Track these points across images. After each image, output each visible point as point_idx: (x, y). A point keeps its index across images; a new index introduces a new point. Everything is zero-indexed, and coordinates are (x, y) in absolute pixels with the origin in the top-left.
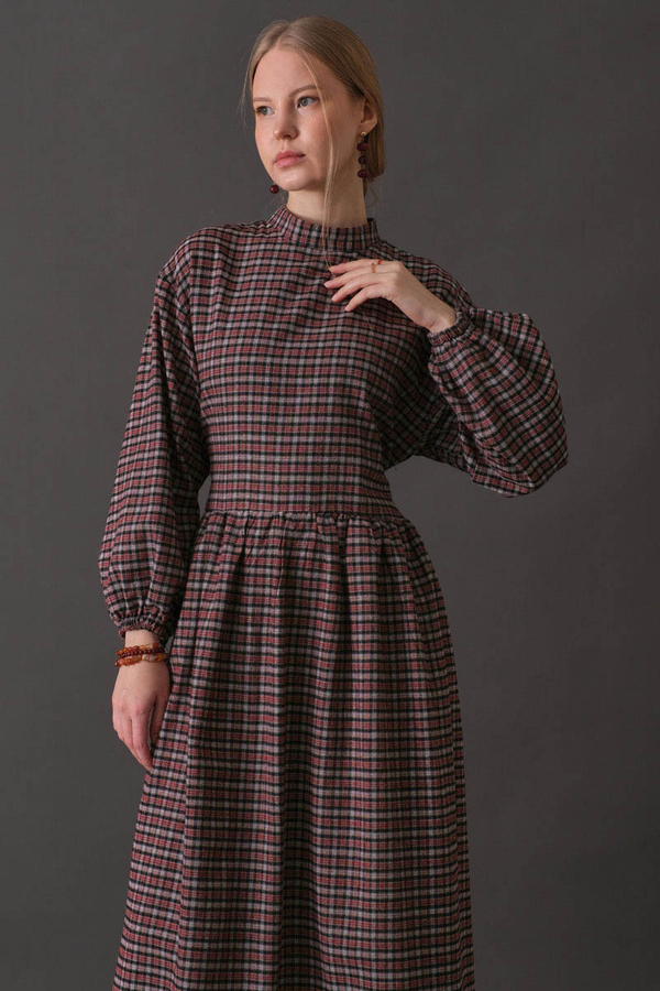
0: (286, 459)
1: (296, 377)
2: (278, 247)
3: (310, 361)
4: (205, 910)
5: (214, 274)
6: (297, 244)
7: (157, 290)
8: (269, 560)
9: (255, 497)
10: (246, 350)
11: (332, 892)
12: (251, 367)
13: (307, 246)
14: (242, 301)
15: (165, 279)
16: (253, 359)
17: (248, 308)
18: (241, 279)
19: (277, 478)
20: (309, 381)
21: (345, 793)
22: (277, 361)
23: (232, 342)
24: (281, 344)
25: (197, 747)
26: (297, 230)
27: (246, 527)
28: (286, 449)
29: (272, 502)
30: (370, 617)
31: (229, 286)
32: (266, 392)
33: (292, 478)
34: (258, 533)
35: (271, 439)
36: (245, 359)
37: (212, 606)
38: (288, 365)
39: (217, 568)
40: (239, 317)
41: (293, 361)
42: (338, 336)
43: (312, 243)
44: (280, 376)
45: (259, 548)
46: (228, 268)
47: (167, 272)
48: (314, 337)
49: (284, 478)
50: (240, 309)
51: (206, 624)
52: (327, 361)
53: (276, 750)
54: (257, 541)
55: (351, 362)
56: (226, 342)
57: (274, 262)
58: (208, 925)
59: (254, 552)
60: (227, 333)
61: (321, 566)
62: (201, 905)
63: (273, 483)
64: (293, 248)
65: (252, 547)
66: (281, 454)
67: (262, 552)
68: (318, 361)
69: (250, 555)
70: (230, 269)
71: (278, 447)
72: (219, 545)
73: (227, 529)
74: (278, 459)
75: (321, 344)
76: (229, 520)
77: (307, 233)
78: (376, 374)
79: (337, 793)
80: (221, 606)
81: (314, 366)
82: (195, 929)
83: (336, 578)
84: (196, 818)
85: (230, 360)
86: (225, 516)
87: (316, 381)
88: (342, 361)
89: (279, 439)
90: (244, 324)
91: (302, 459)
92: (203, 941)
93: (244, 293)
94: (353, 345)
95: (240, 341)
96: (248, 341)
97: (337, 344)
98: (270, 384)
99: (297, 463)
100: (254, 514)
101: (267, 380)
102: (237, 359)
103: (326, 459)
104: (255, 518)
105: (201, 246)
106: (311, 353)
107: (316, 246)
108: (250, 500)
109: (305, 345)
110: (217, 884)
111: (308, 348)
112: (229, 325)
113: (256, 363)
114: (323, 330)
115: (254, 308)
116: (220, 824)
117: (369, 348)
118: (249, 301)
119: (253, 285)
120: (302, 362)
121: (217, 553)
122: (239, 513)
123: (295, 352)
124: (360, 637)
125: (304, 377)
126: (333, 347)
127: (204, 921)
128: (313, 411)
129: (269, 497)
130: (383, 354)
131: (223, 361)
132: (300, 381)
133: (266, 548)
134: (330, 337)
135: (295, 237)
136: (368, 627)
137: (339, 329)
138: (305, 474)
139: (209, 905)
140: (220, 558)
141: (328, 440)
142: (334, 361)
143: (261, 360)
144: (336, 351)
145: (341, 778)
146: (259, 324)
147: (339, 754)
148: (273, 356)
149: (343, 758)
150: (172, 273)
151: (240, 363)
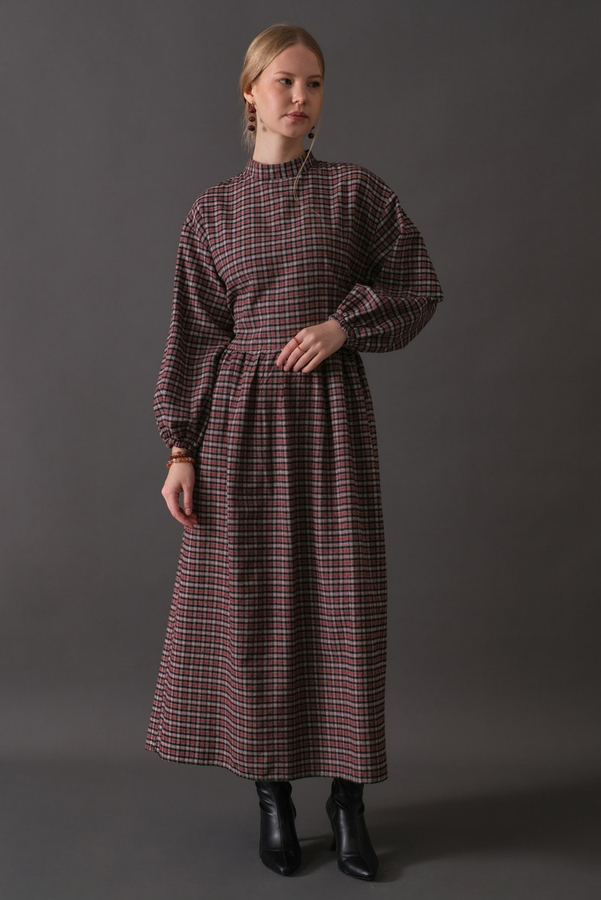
0: (282, 315)
1: (283, 263)
2: (252, 185)
3: (289, 252)
4: (244, 599)
5: (216, 214)
6: (263, 180)
7: (183, 233)
8: (275, 379)
9: (265, 341)
10: (248, 252)
11: (331, 582)
12: (253, 262)
13: (269, 179)
14: (238, 224)
15: (187, 225)
16: (253, 257)
17: (243, 227)
18: (235, 212)
19: (278, 328)
20: (290, 264)
21: (334, 520)
22: (268, 255)
23: (238, 249)
24: (269, 244)
25: (234, 500)
26: (260, 171)
27: (259, 359)
28: (282, 309)
29: (276, 343)
30: (341, 409)
31: (229, 217)
32: (266, 275)
33: (288, 327)
34: (267, 363)
35: (272, 304)
36: (248, 258)
37: (236, 411)
38: (276, 257)
39: (239, 387)
40: (239, 234)
41: (279, 253)
42: (303, 232)
43: (272, 176)
44: (272, 264)
45: (268, 372)
46: (225, 208)
47: (188, 220)
48: (289, 236)
49: (283, 328)
50: (239, 229)
51: (233, 422)
52: (299, 250)
53: (288, 497)
54: (267, 368)
55: (315, 247)
56: (234, 251)
57: (252, 196)
58: (246, 608)
59: (266, 374)
60: (234, 245)
61: (311, 380)
62: (241, 596)
63: (275, 331)
64: (261, 183)
65: (264, 372)
66: (279, 313)
67: (270, 374)
68: (294, 251)
69: (263, 377)
70: (226, 208)
71: (277, 308)
72: (241, 373)
73: (246, 362)
74: (277, 316)
75: (293, 240)
76: (247, 357)
77: (266, 171)
78: (332, 252)
79: (330, 520)
80: (243, 410)
81: (292, 254)
82: (238, 611)
83: (322, 387)
84: (234, 544)
85: (239, 261)
86: (245, 354)
87: (295, 263)
88: (309, 248)
89: (277, 303)
90: (243, 238)
91: (292, 314)
92: (244, 617)
93: (239, 219)
94: (314, 236)
95: (243, 248)
96: (248, 247)
97: (304, 237)
98: (267, 270)
99: (290, 317)
100: (265, 352)
101: (265, 268)
102: (244, 259)
103: (308, 312)
104: (265, 354)
105: (206, 200)
106: (288, 246)
107: (275, 178)
108: (262, 344)
109: (283, 241)
110: (251, 583)
111: (286, 243)
112: (234, 240)
113: (256, 259)
114: (293, 230)
115: (247, 226)
116: (251, 546)
117: (324, 236)
118: (243, 223)
119: (243, 213)
120: (284, 252)
121: (239, 378)
122: (255, 353)
123: (278, 247)
124: (336, 422)
125: (287, 262)
126: (301, 240)
127: (244, 605)
128: (296, 282)
129: (274, 341)
130: (334, 238)
131: (235, 262)
132: (285, 265)
133: (273, 372)
134: (298, 233)
135: (260, 176)
136: (341, 415)
137: (303, 227)
138: (296, 323)
139: (247, 596)
140: (241, 381)
141: (307, 300)
142: (304, 249)
143: (258, 256)
144: (304, 242)
145: (332, 511)
146: (253, 235)
147: (329, 496)
148: (265, 252)
149: (332, 499)
150: (191, 221)
151: (246, 261)
